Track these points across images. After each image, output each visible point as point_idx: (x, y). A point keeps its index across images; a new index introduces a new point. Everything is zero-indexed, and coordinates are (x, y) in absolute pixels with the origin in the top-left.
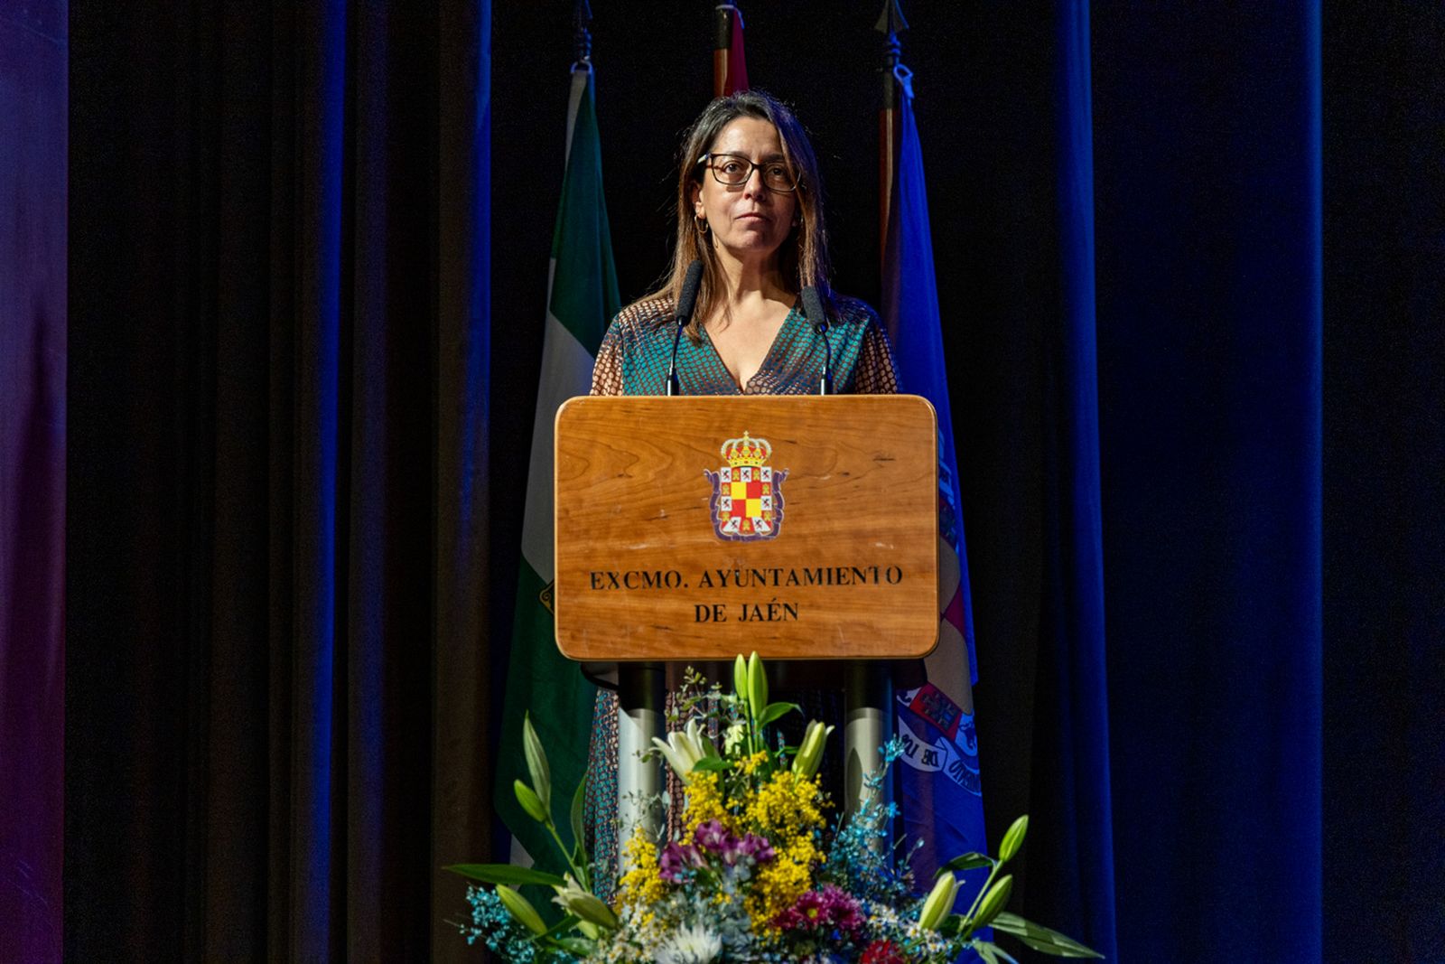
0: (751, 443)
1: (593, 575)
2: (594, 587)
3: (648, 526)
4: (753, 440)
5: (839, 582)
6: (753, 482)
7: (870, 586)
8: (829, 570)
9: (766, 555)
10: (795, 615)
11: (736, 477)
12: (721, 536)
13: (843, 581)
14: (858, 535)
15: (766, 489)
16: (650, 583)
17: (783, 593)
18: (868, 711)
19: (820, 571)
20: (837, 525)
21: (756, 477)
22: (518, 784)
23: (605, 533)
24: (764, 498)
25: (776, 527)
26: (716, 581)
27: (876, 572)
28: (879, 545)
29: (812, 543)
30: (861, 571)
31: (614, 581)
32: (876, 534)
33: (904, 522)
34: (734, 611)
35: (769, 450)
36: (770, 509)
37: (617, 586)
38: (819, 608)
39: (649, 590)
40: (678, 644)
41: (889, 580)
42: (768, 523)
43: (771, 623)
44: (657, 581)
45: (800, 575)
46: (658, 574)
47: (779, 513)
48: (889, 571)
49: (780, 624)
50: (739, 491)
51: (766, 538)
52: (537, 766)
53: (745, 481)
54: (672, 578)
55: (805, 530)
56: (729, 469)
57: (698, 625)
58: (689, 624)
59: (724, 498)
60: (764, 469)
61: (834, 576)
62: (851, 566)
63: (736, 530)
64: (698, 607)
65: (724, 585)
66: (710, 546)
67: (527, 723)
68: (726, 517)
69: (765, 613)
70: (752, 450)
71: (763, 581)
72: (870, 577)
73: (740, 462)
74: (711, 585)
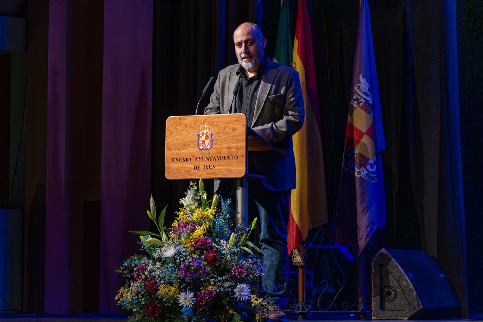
0: (206, 126)
1: (173, 159)
2: (173, 162)
3: (184, 147)
4: (207, 126)
5: (224, 159)
6: (207, 136)
7: (231, 160)
8: (222, 157)
9: (209, 153)
10: (215, 168)
11: (203, 135)
12: (200, 149)
13: (225, 159)
14: (229, 148)
15: (209, 137)
16: (185, 161)
17: (212, 163)
18: (241, 188)
19: (220, 157)
20: (224, 146)
21: (207, 135)
22: (148, 211)
23: (176, 149)
24: (209, 139)
25: (211, 146)
26: (198, 160)
27: (232, 157)
28: (233, 150)
29: (219, 150)
30: (229, 157)
31: (177, 160)
32: (232, 148)
33: (239, 145)
34: (202, 167)
35: (210, 128)
36: (210, 142)
37: (178, 161)
38: (220, 166)
39: (184, 162)
40: (190, 175)
41: (235, 159)
42: (210, 146)
43: (210, 170)
44: (186, 160)
45: (216, 158)
46: (186, 158)
47: (212, 143)
48: (235, 156)
49: (212, 170)
50: (204, 138)
51: (209, 149)
52: (152, 207)
53: (205, 135)
54: (189, 159)
55: (217, 147)
56: (202, 133)
57: (195, 170)
58: (192, 170)
59: (200, 140)
60: (209, 133)
61: (223, 158)
62: (227, 155)
63: (203, 148)
64: (194, 166)
65: (200, 161)
66: (197, 151)
67: (151, 197)
68: (201, 145)
69: (208, 167)
70: (207, 128)
71: (208, 159)
72: (231, 158)
73: (204, 131)
74: (197, 161)
